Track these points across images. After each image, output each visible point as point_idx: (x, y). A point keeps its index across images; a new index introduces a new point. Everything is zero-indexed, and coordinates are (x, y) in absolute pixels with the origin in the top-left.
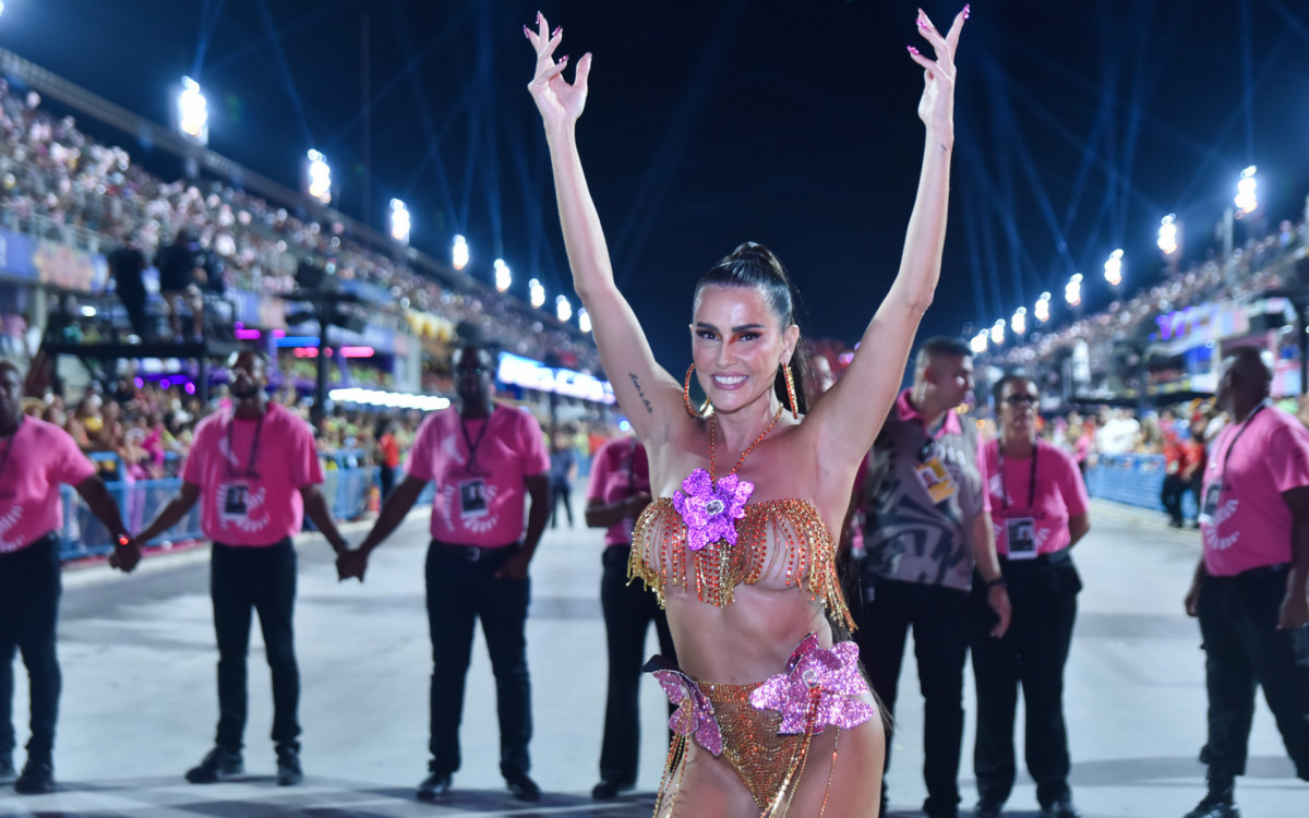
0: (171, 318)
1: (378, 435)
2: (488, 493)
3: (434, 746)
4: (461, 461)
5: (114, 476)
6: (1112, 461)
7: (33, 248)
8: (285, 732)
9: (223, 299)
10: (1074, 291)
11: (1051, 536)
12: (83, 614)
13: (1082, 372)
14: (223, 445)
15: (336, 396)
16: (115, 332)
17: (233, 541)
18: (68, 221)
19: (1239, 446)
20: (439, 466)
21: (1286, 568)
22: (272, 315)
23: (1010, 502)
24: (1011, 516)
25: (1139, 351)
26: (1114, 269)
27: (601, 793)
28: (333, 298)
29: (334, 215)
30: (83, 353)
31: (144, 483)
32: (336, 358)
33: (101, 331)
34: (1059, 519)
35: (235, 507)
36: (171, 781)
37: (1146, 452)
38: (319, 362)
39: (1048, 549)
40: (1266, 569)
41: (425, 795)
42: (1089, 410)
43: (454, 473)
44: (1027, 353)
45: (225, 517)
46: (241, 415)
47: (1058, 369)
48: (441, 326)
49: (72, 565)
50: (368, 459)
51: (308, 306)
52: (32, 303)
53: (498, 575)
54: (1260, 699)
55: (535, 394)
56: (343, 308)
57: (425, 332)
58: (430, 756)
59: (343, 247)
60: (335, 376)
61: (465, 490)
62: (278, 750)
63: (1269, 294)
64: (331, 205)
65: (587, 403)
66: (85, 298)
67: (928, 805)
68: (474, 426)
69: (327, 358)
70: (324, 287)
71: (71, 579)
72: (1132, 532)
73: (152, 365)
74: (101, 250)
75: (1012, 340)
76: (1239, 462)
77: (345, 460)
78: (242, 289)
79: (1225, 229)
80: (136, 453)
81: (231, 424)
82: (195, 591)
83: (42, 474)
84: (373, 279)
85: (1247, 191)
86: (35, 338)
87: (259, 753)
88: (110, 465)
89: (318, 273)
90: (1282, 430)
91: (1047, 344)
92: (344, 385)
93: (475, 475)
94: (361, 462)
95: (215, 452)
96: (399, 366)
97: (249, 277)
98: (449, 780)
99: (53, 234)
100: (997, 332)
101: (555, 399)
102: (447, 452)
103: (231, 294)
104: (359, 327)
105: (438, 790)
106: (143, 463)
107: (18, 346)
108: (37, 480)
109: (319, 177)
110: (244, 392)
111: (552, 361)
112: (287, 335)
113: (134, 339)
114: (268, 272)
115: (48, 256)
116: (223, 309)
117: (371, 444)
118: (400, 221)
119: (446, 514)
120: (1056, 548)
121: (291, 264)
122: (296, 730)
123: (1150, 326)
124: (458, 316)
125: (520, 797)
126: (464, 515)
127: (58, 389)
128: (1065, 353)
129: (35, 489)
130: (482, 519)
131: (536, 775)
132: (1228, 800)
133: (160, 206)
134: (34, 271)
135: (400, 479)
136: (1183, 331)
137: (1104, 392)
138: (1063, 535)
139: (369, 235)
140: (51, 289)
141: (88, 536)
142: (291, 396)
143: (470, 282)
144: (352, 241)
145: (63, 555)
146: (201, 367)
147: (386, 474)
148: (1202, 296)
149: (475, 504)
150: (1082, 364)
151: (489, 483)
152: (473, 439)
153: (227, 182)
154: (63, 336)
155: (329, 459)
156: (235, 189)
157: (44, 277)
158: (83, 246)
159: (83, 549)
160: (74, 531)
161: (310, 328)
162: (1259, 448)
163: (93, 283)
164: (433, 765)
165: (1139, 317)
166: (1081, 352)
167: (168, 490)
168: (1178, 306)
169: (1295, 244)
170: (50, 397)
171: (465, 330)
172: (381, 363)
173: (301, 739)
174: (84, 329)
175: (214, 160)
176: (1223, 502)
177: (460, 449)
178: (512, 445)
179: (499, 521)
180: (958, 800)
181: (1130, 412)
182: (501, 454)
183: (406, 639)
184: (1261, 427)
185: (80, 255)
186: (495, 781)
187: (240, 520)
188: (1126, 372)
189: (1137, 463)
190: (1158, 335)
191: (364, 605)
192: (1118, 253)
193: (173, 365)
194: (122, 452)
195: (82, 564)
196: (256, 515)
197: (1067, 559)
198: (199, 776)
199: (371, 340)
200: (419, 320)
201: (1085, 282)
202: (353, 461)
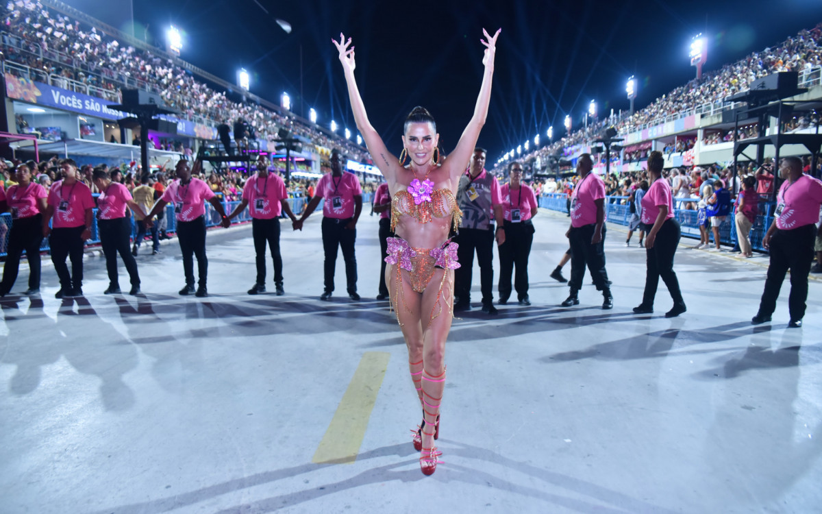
0: (238, 148)
1: (307, 187)
2: (342, 201)
3: (326, 283)
4: (333, 191)
5: (222, 200)
6: (548, 195)
7: (194, 125)
8: (278, 279)
9: (255, 142)
10: (537, 140)
11: (525, 215)
12: (213, 244)
13: (538, 166)
14: (255, 186)
15: (293, 174)
16: (220, 152)
17: (259, 218)
18: (204, 117)
19: (582, 186)
20: (326, 192)
21: (595, 224)
22: (271, 147)
23: (512, 204)
24: (513, 208)
25: (557, 160)
26: (550, 132)
27: (379, 298)
28: (291, 141)
29: (291, 114)
30: (211, 159)
31: (231, 202)
32: (292, 162)
33: (216, 152)
34: (528, 209)
35: (260, 206)
36: (243, 294)
37: (558, 192)
38: (287, 163)
39: (524, 219)
40: (589, 225)
41: (323, 298)
42: (540, 179)
43: (331, 195)
44: (522, 160)
45: (257, 210)
46: (260, 176)
47: (531, 166)
48: (327, 150)
49: (209, 229)
50: (303, 195)
51: (283, 144)
52: (194, 144)
53: (345, 228)
54: (587, 267)
55: (359, 173)
56: (295, 144)
57: (322, 152)
58: (325, 287)
59: (294, 124)
60: (292, 168)
61: (334, 200)
62: (276, 284)
63: (598, 141)
64: (290, 110)
65: (376, 176)
66: (211, 142)
67: (483, 300)
68: (337, 179)
69: (289, 161)
70: (288, 137)
71: (210, 233)
72: (553, 218)
73: (233, 164)
74: (215, 126)
75: (516, 156)
76: (582, 190)
77: (296, 194)
78: (261, 139)
79: (585, 120)
80: (228, 192)
81: (257, 179)
82: (249, 237)
83: (198, 196)
84: (304, 135)
85: (592, 108)
86: (195, 156)
87: (270, 285)
88: (220, 196)
89: (287, 133)
90: (595, 180)
91: (528, 157)
92: (296, 171)
93: (337, 195)
94: (301, 195)
95: (253, 189)
96: (313, 164)
97: (264, 135)
98: (331, 294)
99: (200, 121)
100: (512, 153)
101: (365, 175)
102: (328, 187)
103: (257, 140)
104: (300, 150)
105: (327, 297)
106: (230, 195)
107: (190, 159)
108: (197, 198)
109: (286, 101)
110: (261, 168)
111: (364, 162)
112: (276, 154)
113: (227, 155)
114: (270, 133)
115: (199, 128)
116: (255, 145)
117: (304, 189)
118: (313, 115)
119: (328, 208)
120: (527, 219)
121: (277, 129)
122: (282, 278)
123: (561, 151)
124: (332, 148)
125: (353, 299)
126: (334, 209)
127: (203, 171)
128: (533, 160)
129: (197, 200)
130: (340, 210)
131: (359, 292)
132: (576, 297)
133: (234, 111)
134: (195, 133)
135: (313, 196)
136: (571, 153)
137: (546, 173)
138: (529, 214)
139: (303, 120)
140: (200, 139)
141: (215, 219)
142: (279, 173)
143: (337, 136)
144: (297, 122)
145: (207, 226)
146: (248, 164)
147: (309, 197)
148: (577, 142)
149: (338, 205)
150: (538, 165)
151: (342, 198)
152: (337, 183)
153: (256, 103)
154: (204, 154)
155: (291, 194)
156: (258, 105)
157: (197, 136)
158: (210, 125)
159: (213, 224)
160: (210, 218)
161: (284, 151)
162: (587, 187)
163: (213, 137)
164: (325, 289)
165: (557, 148)
166: (538, 160)
167: (238, 202)
168: (570, 145)
169: (607, 125)
170: (201, 174)
171: (335, 152)
172: (307, 163)
173: (283, 281)
174: (211, 152)
175: (251, 96)
176: (577, 204)
177: (332, 187)
178: (350, 185)
179: (346, 210)
180: (492, 298)
181: (554, 179)
182: (346, 188)
183: (316, 252)
184: (589, 179)
185: (209, 128)
186: (346, 294)
187: (261, 210)
188: (553, 167)
189: (555, 196)
190: (563, 154)
191: (303, 241)
192: (551, 128)
193: (239, 164)
194: (224, 192)
195: (212, 228)
196: (267, 209)
197: (531, 222)
198: (251, 292)
199: (304, 155)
200: (320, 149)
201: (540, 137)
202: (298, 195)
